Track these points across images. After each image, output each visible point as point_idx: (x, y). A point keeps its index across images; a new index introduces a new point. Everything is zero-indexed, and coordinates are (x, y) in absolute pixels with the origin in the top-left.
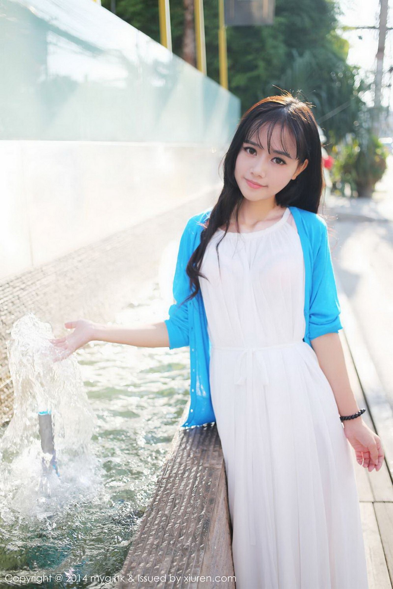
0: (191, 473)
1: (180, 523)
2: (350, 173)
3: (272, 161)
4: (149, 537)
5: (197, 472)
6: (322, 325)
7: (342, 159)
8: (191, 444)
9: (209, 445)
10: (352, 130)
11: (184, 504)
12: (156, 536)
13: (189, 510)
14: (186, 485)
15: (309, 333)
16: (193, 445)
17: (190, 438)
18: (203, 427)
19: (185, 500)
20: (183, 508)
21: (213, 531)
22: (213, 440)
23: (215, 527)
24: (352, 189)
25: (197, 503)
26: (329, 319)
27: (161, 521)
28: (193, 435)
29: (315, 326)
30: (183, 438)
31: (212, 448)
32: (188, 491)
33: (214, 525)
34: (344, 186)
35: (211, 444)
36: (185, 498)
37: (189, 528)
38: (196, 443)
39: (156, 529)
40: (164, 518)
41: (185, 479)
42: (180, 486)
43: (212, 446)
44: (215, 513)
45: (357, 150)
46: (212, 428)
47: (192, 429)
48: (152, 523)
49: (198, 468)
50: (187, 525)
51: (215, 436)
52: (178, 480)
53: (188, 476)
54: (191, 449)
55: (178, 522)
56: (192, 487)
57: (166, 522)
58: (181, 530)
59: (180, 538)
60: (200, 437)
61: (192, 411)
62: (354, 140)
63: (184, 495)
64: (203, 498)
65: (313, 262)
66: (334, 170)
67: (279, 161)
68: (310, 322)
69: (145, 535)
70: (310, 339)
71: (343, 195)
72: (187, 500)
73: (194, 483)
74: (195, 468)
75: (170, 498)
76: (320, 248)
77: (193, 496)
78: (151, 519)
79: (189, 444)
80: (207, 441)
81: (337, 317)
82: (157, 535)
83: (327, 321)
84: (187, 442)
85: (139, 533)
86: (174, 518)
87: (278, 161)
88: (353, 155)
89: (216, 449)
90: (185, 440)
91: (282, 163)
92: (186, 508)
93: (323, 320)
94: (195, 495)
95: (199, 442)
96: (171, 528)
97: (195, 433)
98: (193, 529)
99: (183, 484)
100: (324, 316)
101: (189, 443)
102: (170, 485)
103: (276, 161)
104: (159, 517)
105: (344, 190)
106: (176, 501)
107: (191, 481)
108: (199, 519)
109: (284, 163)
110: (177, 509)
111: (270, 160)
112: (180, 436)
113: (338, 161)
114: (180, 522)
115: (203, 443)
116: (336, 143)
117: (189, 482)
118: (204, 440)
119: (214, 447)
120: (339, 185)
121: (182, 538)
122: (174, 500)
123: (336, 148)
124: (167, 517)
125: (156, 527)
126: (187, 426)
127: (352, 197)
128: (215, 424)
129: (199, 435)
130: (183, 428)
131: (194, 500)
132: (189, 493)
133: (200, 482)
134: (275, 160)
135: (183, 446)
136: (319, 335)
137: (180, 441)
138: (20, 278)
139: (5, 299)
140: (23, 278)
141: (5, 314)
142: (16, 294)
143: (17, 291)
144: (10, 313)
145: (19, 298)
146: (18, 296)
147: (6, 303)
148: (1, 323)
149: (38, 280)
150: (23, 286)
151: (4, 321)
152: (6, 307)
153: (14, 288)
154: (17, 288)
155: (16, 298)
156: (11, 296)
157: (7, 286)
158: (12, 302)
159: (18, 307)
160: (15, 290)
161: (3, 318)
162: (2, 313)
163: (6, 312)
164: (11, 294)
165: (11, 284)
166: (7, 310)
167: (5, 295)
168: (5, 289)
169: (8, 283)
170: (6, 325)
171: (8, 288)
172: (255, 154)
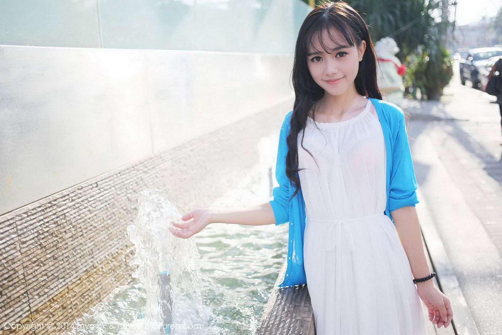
0: (285, 324)
2: (421, 79)
5: (290, 324)
6: (399, 199)
7: (414, 67)
8: (285, 300)
9: (301, 301)
10: (422, 42)
15: (389, 206)
16: (287, 302)
17: (285, 295)
18: (296, 287)
22: (304, 298)
24: (422, 93)
26: (407, 194)
28: (287, 293)
29: (394, 200)
30: (278, 295)
31: (303, 304)
34: (416, 91)
35: (302, 300)
38: (289, 299)
41: (280, 329)
43: (303, 303)
45: (427, 59)
46: (303, 287)
47: (287, 288)
49: (291, 320)
51: (306, 295)
52: (275, 330)
53: (283, 327)
54: (285, 305)
60: (293, 295)
61: (287, 275)
62: (424, 51)
65: (393, 145)
66: (407, 77)
67: (342, 54)
68: (390, 197)
70: (390, 211)
71: (415, 98)
73: (288, 332)
74: (288, 320)
76: (398, 133)
79: (283, 301)
80: (299, 298)
81: (414, 192)
83: (403, 196)
84: (282, 298)
88: (423, 63)
89: (306, 305)
90: (280, 297)
91: (344, 54)
93: (400, 195)
95: (292, 299)
97: (289, 292)
99: (279, 332)
100: (402, 191)
101: (284, 299)
102: (268, 333)
105: (415, 94)
107: (285, 330)
109: (346, 53)
112: (276, 294)
113: (410, 69)
115: (295, 300)
116: (409, 54)
117: (283, 331)
118: (296, 297)
119: (305, 303)
120: (411, 90)
123: (409, 58)
126: (282, 286)
127: (422, 99)
128: (306, 285)
129: (292, 293)
130: (279, 288)
133: (293, 332)
135: (279, 302)
136: (398, 207)
137: (276, 298)
138: (143, 163)
139: (131, 180)
140: (146, 163)
141: (131, 193)
142: (139, 176)
143: (141, 173)
144: (134, 191)
145: (142, 180)
146: (141, 177)
147: (132, 183)
148: (127, 199)
149: (158, 165)
150: (145, 170)
151: (130, 198)
152: (131, 187)
153: (138, 171)
154: (141, 172)
155: (140, 179)
156: (135, 178)
157: (132, 169)
158: (136, 183)
159: (141, 187)
160: (139, 173)
161: (129, 195)
162: (128, 192)
163: (131, 190)
164: (135, 176)
165: (136, 167)
166: (132, 189)
167: (131, 176)
168: (131, 171)
169: (133, 167)
170: (131, 202)
171: (133, 170)
172: (321, 60)
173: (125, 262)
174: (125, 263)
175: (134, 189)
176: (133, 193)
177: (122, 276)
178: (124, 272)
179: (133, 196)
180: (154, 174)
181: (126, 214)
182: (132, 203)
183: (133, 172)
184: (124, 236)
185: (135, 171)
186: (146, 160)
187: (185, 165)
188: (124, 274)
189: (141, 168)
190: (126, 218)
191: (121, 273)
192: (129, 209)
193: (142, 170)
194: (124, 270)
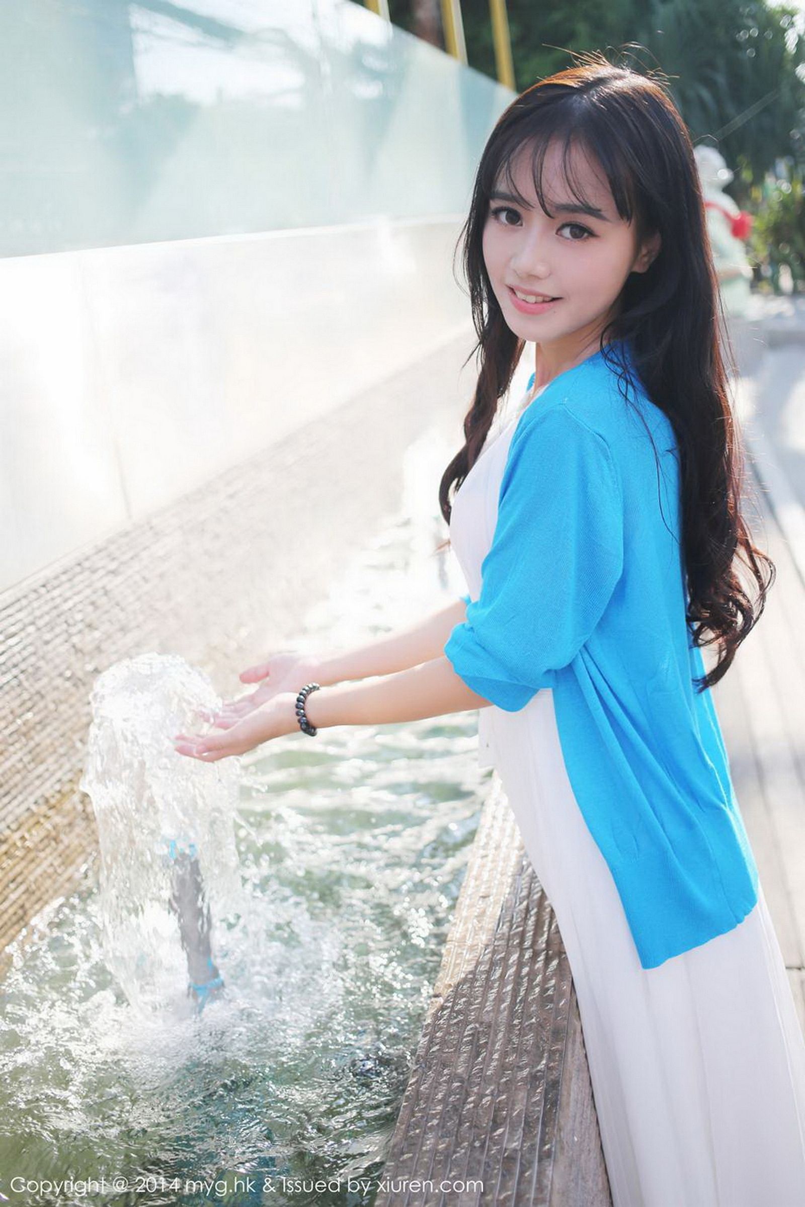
0: (506, 968)
1: (492, 1094)
3: (561, 235)
4: (425, 1133)
5: (520, 964)
11: (497, 1047)
12: (443, 1130)
13: (511, 1058)
14: (499, 999)
19: (500, 1035)
20: (496, 1056)
21: (568, 1104)
23: (572, 1093)
25: (527, 1041)
27: (449, 1093)
32: (506, 1013)
33: (569, 1087)
36: (500, 1031)
37: (514, 1105)
39: (441, 1113)
40: (456, 1084)
41: (496, 985)
42: (486, 1001)
44: (569, 1059)
48: (429, 1099)
49: (521, 956)
50: (508, 1098)
52: (481, 989)
53: (502, 976)
55: (488, 1092)
56: (513, 1003)
57: (461, 1094)
58: (498, 1110)
59: (495, 1131)
63: (496, 1023)
64: (540, 1028)
67: (581, 232)
69: (417, 1131)
72: (504, 1035)
73: (515, 991)
74: (514, 957)
75: (466, 1033)
77: (517, 1026)
78: (426, 1089)
82: (443, 1127)
85: (403, 1127)
86: (479, 1084)
87: (576, 234)
91: (586, 235)
92: (505, 1054)
94: (520, 1023)
96: (474, 1107)
98: (524, 1108)
99: (492, 996)
102: (464, 1002)
103: (571, 232)
104: (445, 1082)
106: (478, 1040)
107: (509, 988)
108: (534, 1078)
109: (592, 234)
110: (484, 1059)
111: (555, 231)
114: (492, 1091)
117: (504, 991)
121: (500, 1131)
122: (476, 1037)
124: (462, 1081)
125: (439, 1108)
131: (520, 1034)
132: (507, 1017)
133: (529, 990)
134: (567, 232)
138: (106, 548)
139: (76, 599)
140: (112, 548)
141: (80, 632)
142: (99, 585)
143: (101, 577)
144: (90, 626)
145: (106, 593)
146: (104, 588)
147: (80, 607)
148: (73, 650)
149: (145, 549)
150: (113, 566)
151: (79, 646)
152: (79, 617)
153: (94, 571)
154: (101, 572)
155: (101, 592)
156: (88, 592)
157: (78, 569)
158: (93, 603)
159: (107, 612)
160: (96, 576)
161: (75, 639)
162: (73, 630)
163: (80, 626)
164: (88, 586)
165: (87, 564)
166: (82, 621)
167: (76, 590)
168: (74, 576)
169: (79, 564)
170: (84, 654)
171: (81, 573)
172: (518, 223)
173: (84, 811)
174: (84, 815)
175: (88, 621)
176: (86, 631)
177: (80, 849)
178: (84, 838)
179: (88, 638)
180: (138, 572)
181: (73, 690)
182: (87, 658)
183: (80, 578)
184: (73, 747)
185: (87, 573)
186: (111, 541)
187: (217, 536)
188: (84, 843)
189: (100, 564)
190: (73, 700)
191: (76, 842)
192: (80, 674)
193: (103, 567)
194: (84, 834)
